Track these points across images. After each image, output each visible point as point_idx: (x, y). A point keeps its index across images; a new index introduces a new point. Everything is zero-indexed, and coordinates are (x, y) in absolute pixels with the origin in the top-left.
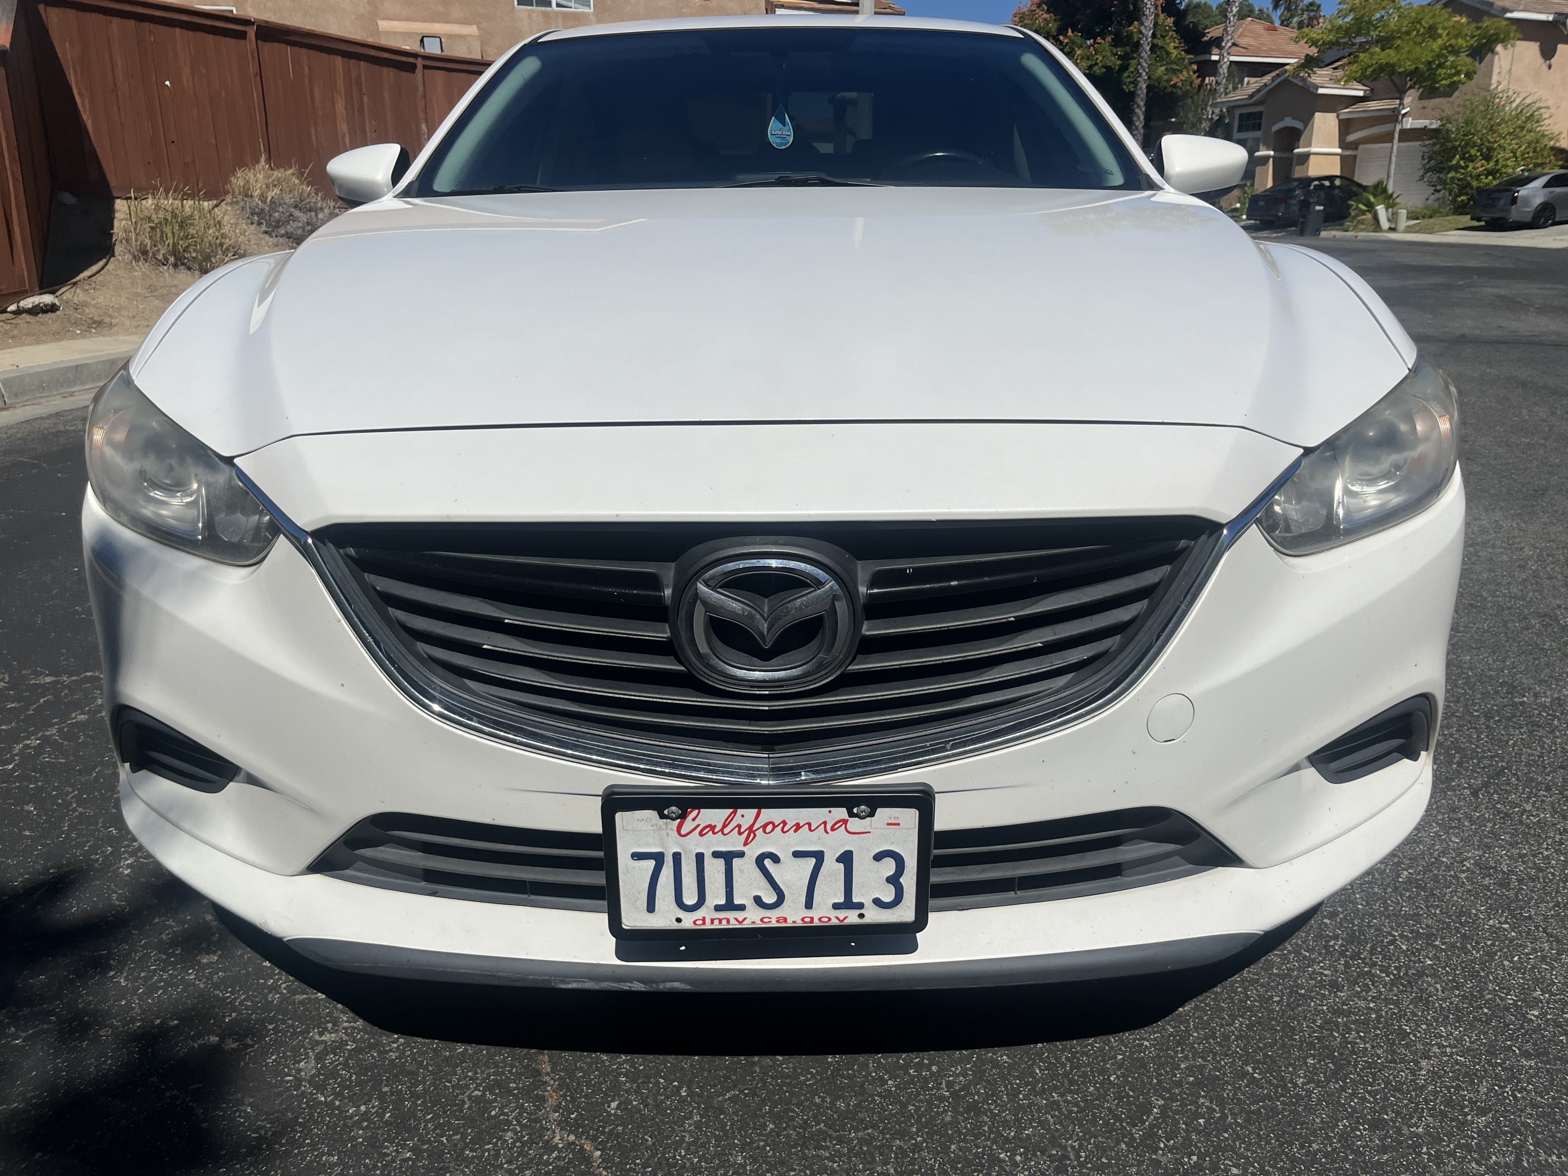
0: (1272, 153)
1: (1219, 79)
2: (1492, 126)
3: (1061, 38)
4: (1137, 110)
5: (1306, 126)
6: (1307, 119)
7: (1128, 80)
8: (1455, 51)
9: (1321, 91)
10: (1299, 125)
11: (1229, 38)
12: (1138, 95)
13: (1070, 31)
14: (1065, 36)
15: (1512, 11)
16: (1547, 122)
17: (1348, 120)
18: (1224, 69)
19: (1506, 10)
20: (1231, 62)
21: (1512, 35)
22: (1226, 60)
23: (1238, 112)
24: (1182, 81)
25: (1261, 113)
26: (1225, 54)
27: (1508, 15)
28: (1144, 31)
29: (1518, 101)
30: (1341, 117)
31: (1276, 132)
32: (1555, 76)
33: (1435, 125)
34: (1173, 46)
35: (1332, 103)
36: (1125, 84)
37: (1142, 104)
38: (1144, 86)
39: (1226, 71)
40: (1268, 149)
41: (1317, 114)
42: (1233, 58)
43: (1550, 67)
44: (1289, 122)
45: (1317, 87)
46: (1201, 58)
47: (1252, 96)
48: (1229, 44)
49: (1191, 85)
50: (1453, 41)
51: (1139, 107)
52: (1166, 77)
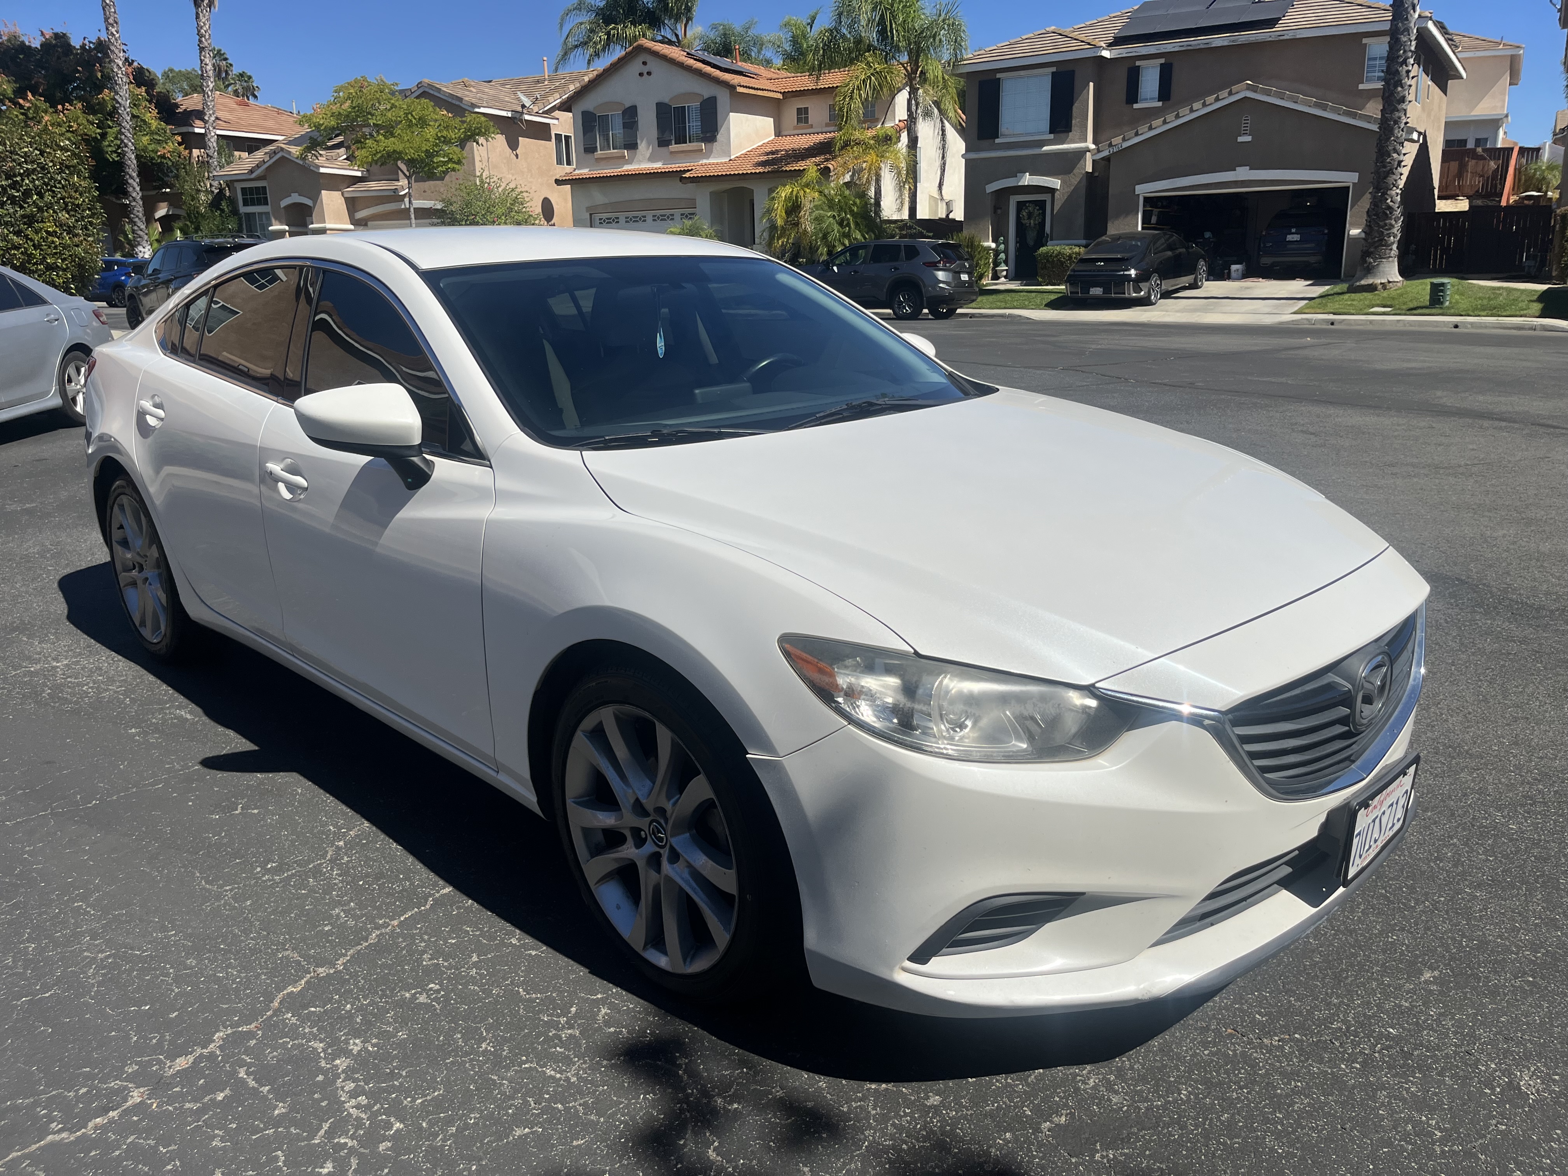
0: (287, 228)
1: (210, 152)
2: (489, 208)
3: (21, 101)
4: (131, 181)
5: (315, 203)
6: (316, 197)
7: (110, 149)
8: (447, 141)
9: (322, 170)
10: (309, 202)
11: (211, 112)
12: (129, 166)
13: (29, 94)
14: (25, 98)
15: (479, 107)
16: (528, 204)
17: (353, 198)
18: (213, 142)
19: (474, 106)
20: (218, 135)
21: (492, 130)
22: (213, 134)
23: (239, 186)
24: (169, 152)
25: (264, 188)
26: (211, 128)
27: (477, 110)
28: (120, 100)
29: (503, 185)
30: (346, 195)
31: (285, 207)
32: (522, 163)
33: (439, 206)
34: (151, 116)
35: (336, 182)
36: (107, 153)
37: (134, 175)
38: (133, 157)
39: (215, 145)
40: (281, 223)
41: (323, 192)
42: (219, 132)
43: (517, 156)
44: (295, 198)
45: (318, 167)
46: (184, 129)
47: (251, 171)
48: (213, 118)
49: (179, 157)
50: (445, 133)
51: (131, 177)
52: (150, 148)
